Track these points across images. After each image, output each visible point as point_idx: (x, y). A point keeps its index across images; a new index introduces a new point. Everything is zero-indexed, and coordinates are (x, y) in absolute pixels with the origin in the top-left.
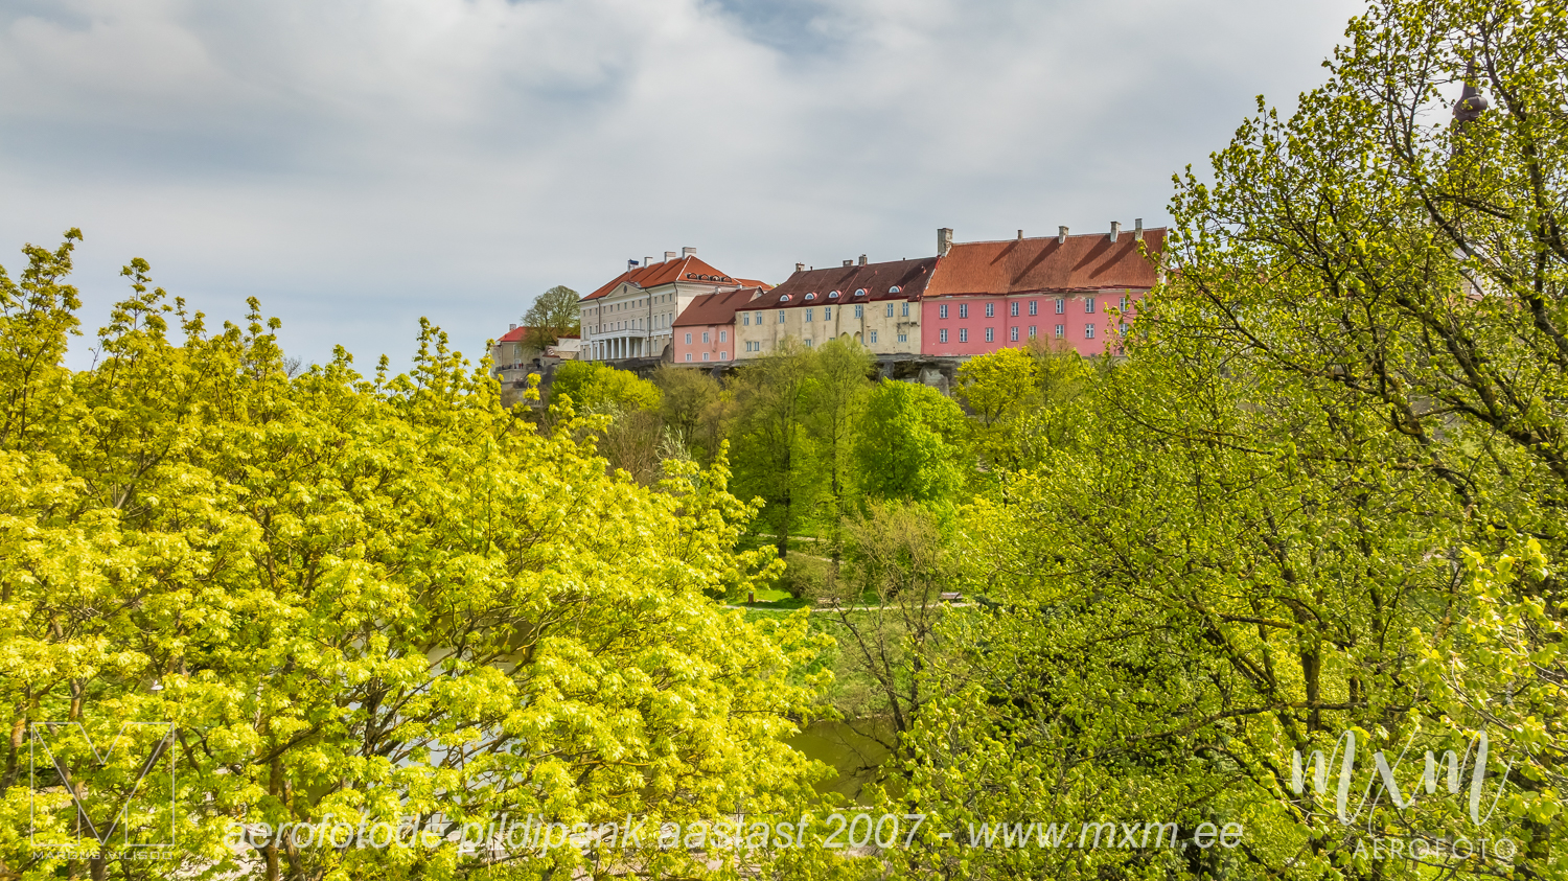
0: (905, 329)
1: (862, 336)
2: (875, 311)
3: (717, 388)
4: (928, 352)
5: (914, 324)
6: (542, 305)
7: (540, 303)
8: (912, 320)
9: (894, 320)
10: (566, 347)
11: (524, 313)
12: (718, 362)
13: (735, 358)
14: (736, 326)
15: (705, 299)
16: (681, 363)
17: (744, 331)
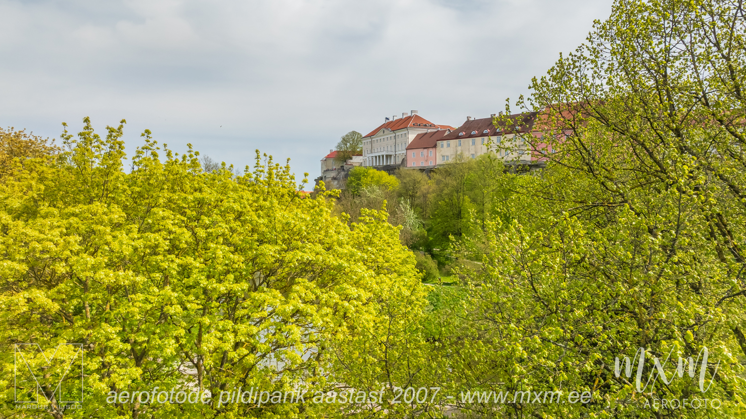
1: (501, 152)
3: (427, 178)
4: (534, 160)
6: (345, 141)
7: (344, 139)
10: (356, 160)
11: (336, 145)
12: (428, 166)
13: (437, 164)
14: (437, 148)
15: (422, 136)
16: (410, 167)
17: (441, 151)
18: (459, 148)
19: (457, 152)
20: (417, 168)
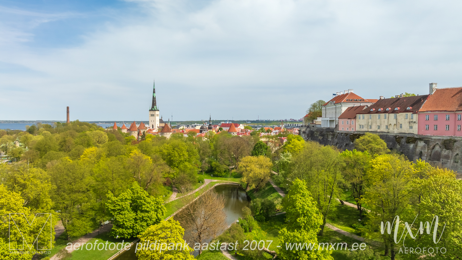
0: (412, 124)
1: (397, 125)
2: (401, 117)
4: (420, 133)
5: (415, 122)
7: (313, 106)
8: (414, 121)
9: (408, 120)
10: (319, 120)
12: (351, 131)
13: (356, 130)
14: (356, 119)
15: (350, 109)
16: (340, 131)
17: (359, 121)
18: (370, 120)
19: (368, 123)
20: (344, 132)
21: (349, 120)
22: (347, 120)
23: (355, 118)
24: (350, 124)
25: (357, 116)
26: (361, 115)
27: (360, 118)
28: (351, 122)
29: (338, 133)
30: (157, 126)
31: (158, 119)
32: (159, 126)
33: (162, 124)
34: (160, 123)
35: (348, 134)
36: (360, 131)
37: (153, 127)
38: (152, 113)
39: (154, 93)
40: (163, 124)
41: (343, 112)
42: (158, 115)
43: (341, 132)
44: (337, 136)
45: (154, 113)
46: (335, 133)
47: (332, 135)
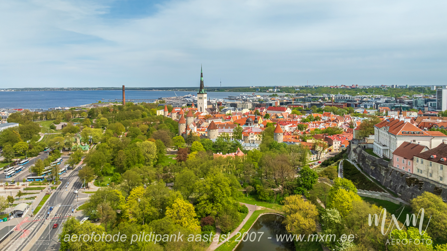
10: (370, 138)
12: (407, 172)
13: (414, 173)
14: (414, 161)
15: (406, 144)
16: (395, 167)
17: (417, 164)
18: (430, 168)
19: (428, 170)
20: (399, 170)
21: (405, 160)
22: (402, 158)
23: (412, 159)
24: (407, 165)
25: (414, 158)
26: (420, 159)
27: (418, 161)
28: (407, 162)
29: (393, 170)
30: (205, 108)
31: (205, 101)
32: (206, 108)
33: (209, 106)
34: (207, 105)
35: (404, 175)
36: (418, 175)
37: (201, 111)
38: (200, 96)
39: (201, 77)
40: (211, 105)
41: (398, 147)
42: (205, 98)
43: (396, 169)
44: (391, 172)
45: (201, 96)
46: (389, 168)
47: (385, 170)
